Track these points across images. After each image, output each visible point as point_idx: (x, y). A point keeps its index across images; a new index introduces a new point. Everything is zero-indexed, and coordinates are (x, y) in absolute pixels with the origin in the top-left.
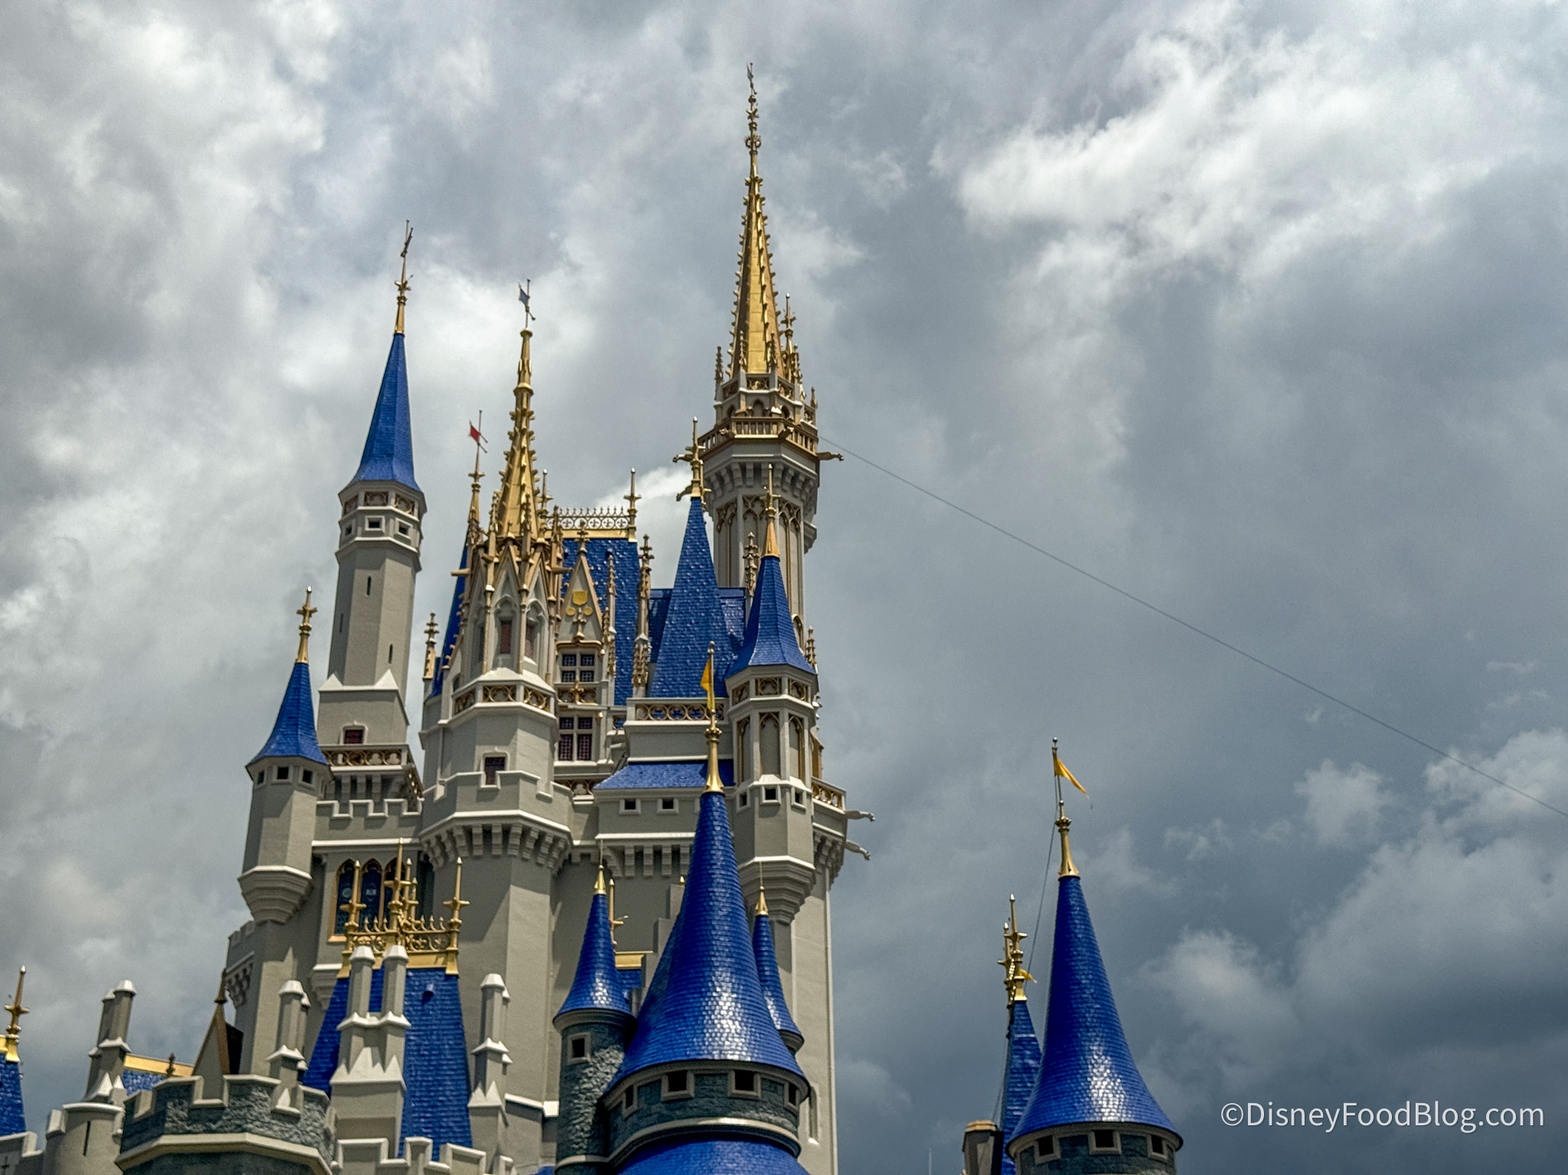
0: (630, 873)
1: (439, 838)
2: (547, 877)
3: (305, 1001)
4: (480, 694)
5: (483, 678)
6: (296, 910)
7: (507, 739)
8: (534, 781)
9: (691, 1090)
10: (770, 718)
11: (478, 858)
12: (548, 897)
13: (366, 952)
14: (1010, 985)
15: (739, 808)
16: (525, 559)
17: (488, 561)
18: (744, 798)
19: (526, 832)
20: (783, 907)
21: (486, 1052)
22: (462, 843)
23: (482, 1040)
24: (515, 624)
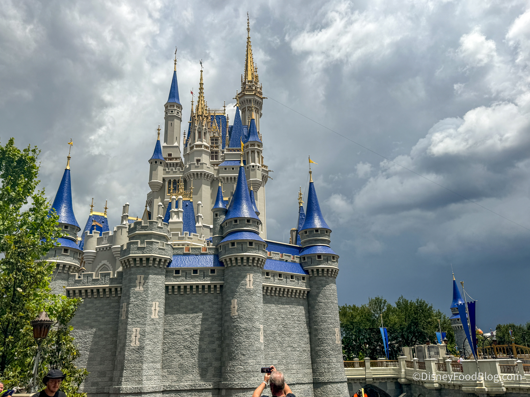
0: (226, 182)
1: (188, 175)
2: (209, 183)
3: (163, 206)
4: (195, 147)
5: (195, 143)
6: (160, 189)
7: (201, 156)
8: (206, 164)
9: (238, 223)
10: (253, 152)
11: (196, 179)
12: (209, 187)
13: (174, 197)
14: (300, 203)
15: (247, 170)
16: (203, 119)
17: (195, 120)
18: (248, 167)
19: (205, 174)
20: (256, 189)
21: (199, 216)
22: (192, 176)
23: (198, 214)
24: (201, 133)
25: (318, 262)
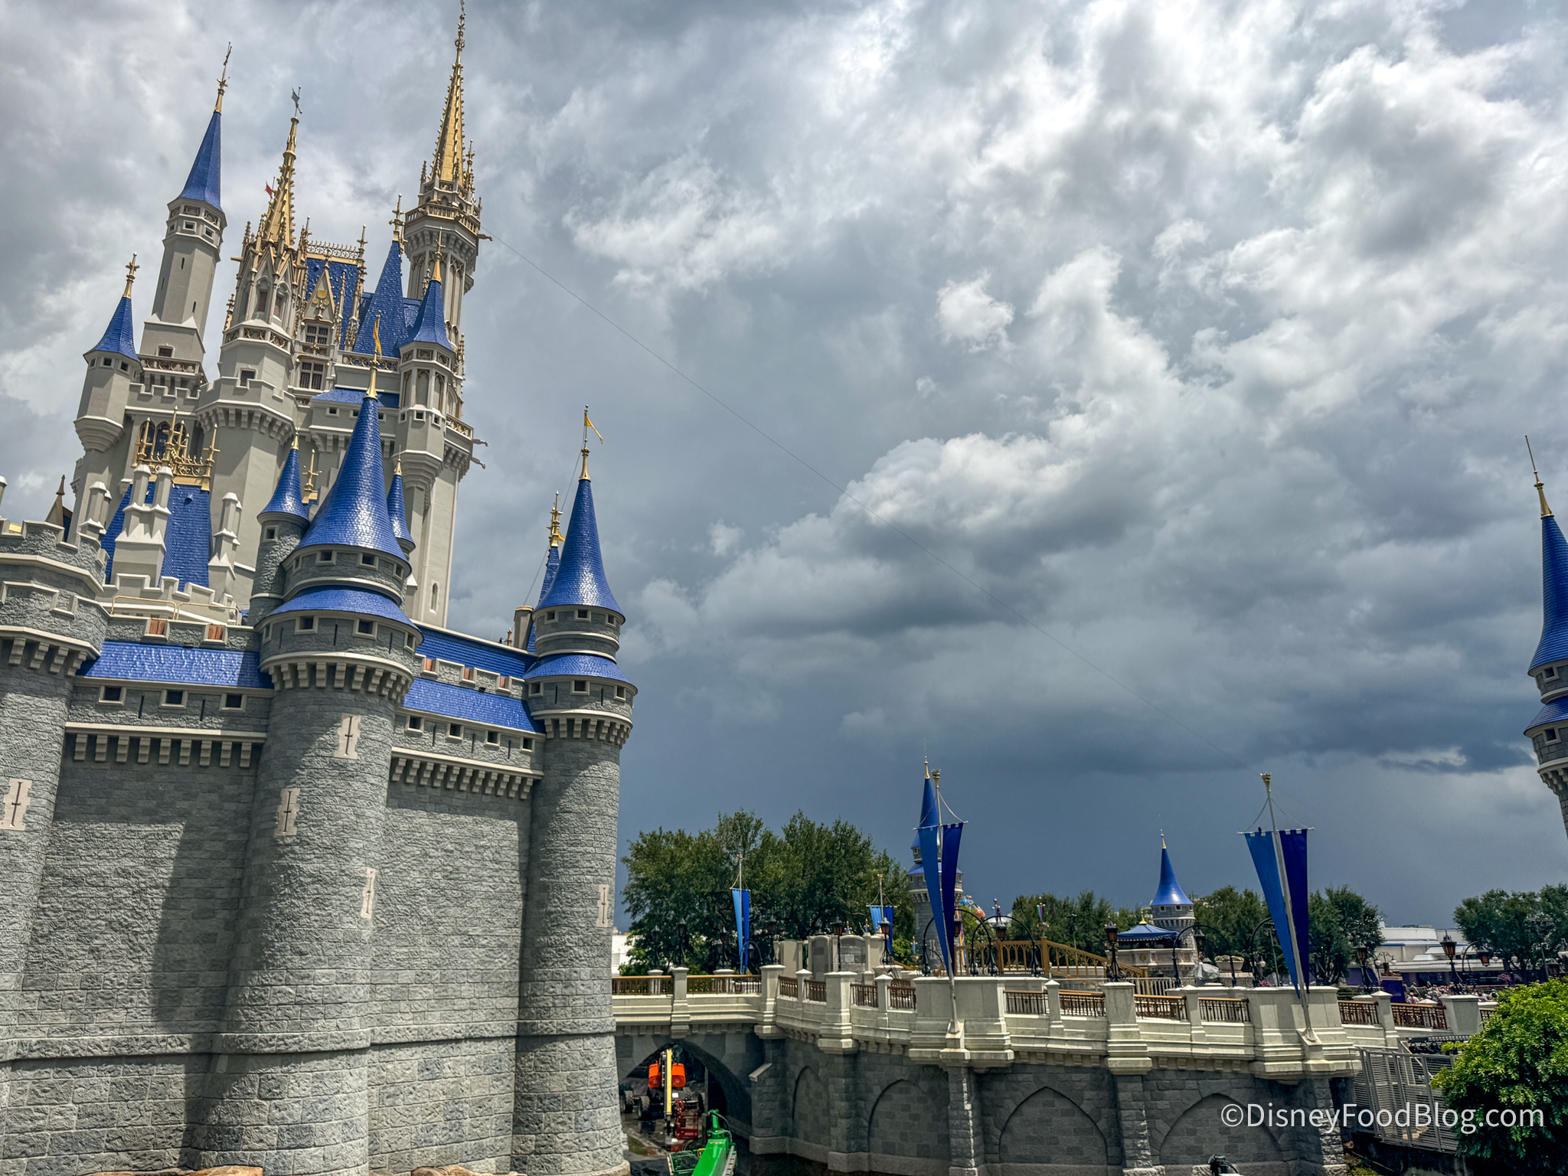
0: (330, 450)
1: (207, 413)
2: (276, 446)
3: (108, 495)
4: (242, 332)
5: (244, 323)
6: (112, 445)
7: (257, 361)
8: (272, 388)
9: (334, 560)
10: (424, 373)
11: (232, 428)
12: (275, 457)
13: (146, 468)
14: (551, 539)
15: (400, 422)
16: (279, 256)
17: (255, 254)
18: (403, 416)
19: (263, 417)
20: (420, 480)
21: (223, 535)
22: (222, 418)
23: (221, 529)
24: (269, 296)
25: (574, 699)
